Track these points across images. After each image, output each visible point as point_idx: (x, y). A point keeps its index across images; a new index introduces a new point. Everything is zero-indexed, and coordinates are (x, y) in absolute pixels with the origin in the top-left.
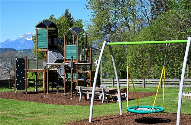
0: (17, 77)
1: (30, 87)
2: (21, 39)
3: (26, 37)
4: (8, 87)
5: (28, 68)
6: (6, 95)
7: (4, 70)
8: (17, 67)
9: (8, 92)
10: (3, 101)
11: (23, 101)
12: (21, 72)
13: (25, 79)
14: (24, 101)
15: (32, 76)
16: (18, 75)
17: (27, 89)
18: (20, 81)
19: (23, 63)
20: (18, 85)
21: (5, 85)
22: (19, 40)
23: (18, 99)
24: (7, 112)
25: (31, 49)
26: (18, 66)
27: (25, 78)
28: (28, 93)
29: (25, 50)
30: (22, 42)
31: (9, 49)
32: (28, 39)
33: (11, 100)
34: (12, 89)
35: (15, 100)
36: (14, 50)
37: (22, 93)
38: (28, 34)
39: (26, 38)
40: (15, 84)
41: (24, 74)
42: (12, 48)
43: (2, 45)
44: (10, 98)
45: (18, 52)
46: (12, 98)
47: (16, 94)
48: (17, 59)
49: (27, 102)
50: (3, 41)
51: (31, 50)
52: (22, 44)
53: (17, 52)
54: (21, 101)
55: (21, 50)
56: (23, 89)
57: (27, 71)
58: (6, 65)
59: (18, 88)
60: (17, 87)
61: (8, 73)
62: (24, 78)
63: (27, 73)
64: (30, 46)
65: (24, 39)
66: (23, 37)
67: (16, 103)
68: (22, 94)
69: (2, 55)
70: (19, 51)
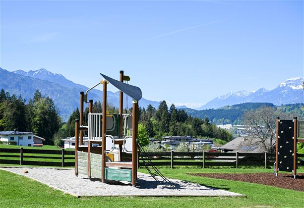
0: (279, 150)
1: (301, 167)
2: (283, 87)
3: (290, 84)
4: (263, 165)
5: (298, 136)
6: (261, 178)
7: (256, 138)
8: (279, 134)
9: (265, 173)
10: (259, 188)
11: (290, 190)
12: (287, 142)
13: (293, 154)
14: (292, 190)
15: (300, 149)
16: (281, 147)
17: (296, 171)
18: (285, 157)
19: (290, 128)
20: (281, 162)
21: (259, 161)
22: (279, 90)
23: (281, 185)
24: (265, 207)
25: (299, 104)
26: (282, 132)
27: (293, 152)
28: (297, 177)
29: (289, 105)
30: (285, 93)
31: (263, 103)
32: (294, 88)
33: (271, 187)
34: (270, 168)
35: (277, 188)
36: (272, 105)
37: (288, 176)
38: (296, 79)
39: (291, 86)
40: (277, 160)
41: (291, 146)
42: (267, 102)
43: (252, 97)
44: (269, 184)
45: (278, 108)
46: (272, 184)
47: (277, 178)
48: (281, 121)
49: (296, 192)
50: (254, 92)
51: (300, 106)
52: (284, 96)
53: (276, 108)
54: (288, 190)
55: (282, 105)
56: (290, 170)
57: (297, 141)
58: (258, 129)
59: (282, 168)
60: (279, 166)
61: (261, 143)
62: (291, 151)
63: (296, 144)
64: (297, 98)
65: (288, 88)
66: (286, 85)
67: (279, 193)
68: (288, 178)
69: (252, 113)
70: (280, 107)
